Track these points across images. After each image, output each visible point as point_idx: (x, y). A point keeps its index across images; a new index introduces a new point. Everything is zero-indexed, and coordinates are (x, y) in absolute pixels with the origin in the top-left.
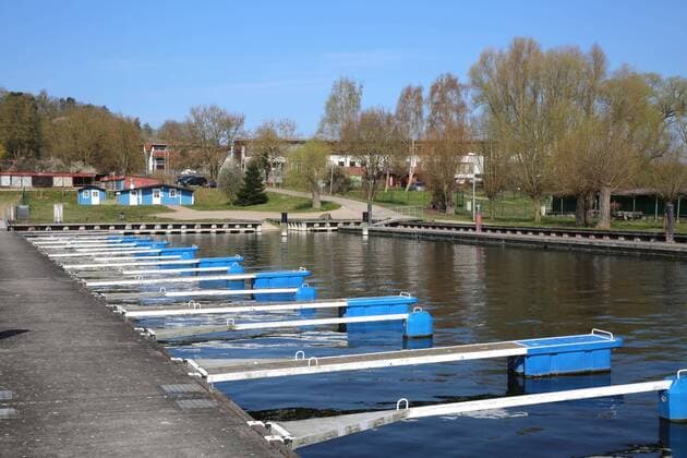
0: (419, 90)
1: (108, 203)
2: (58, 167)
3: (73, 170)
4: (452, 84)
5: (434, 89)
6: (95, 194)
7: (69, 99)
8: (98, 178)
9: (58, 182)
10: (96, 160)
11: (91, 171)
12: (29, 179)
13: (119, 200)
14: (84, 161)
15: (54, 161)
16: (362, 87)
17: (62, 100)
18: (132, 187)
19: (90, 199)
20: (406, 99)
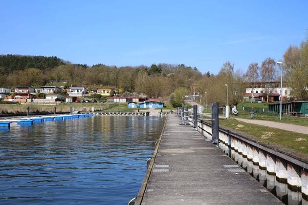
0: (256, 65)
3: (140, 96)
4: (271, 62)
5: (264, 64)
6: (133, 105)
7: (182, 65)
9: (134, 100)
12: (126, 99)
16: (234, 64)
19: (131, 106)
20: (250, 68)
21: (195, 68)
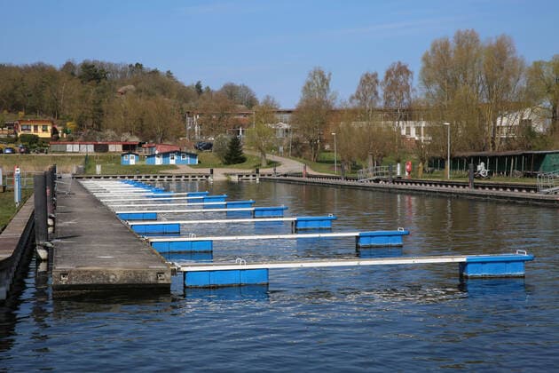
0: (375, 75)
1: (139, 163)
2: (113, 137)
3: (123, 139)
4: (402, 70)
5: (389, 74)
6: (132, 158)
7: (137, 64)
8: (140, 145)
9: (112, 148)
10: (140, 131)
11: (135, 140)
12: (93, 146)
13: (147, 162)
14: (131, 132)
15: (110, 133)
16: (330, 74)
17: (131, 66)
18: (157, 152)
19: (129, 161)
20: (363, 82)
21: (169, 72)
